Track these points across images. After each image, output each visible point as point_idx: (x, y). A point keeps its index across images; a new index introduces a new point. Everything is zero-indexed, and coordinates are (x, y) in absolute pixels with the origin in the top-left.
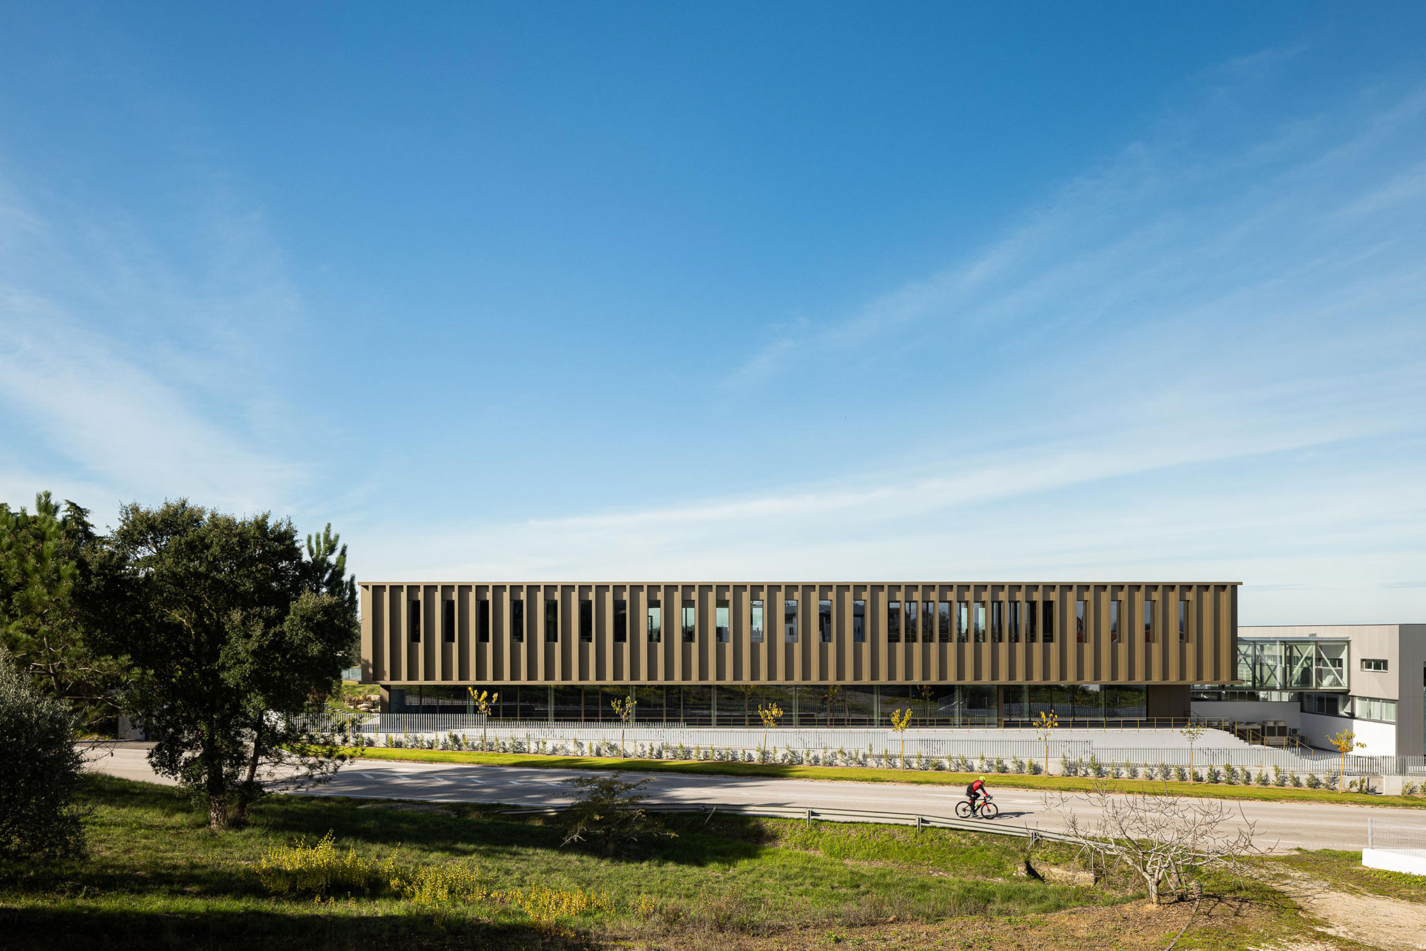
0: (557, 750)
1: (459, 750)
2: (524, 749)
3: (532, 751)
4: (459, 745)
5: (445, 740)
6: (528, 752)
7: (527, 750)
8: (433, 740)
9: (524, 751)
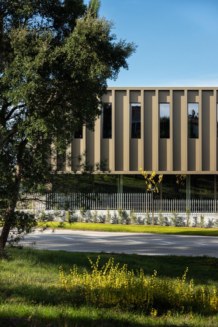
0: (213, 224)
1: (127, 224)
2: (184, 223)
3: (191, 225)
4: (127, 220)
5: (115, 216)
6: (187, 226)
7: (186, 224)
8: (105, 216)
9: (184, 225)
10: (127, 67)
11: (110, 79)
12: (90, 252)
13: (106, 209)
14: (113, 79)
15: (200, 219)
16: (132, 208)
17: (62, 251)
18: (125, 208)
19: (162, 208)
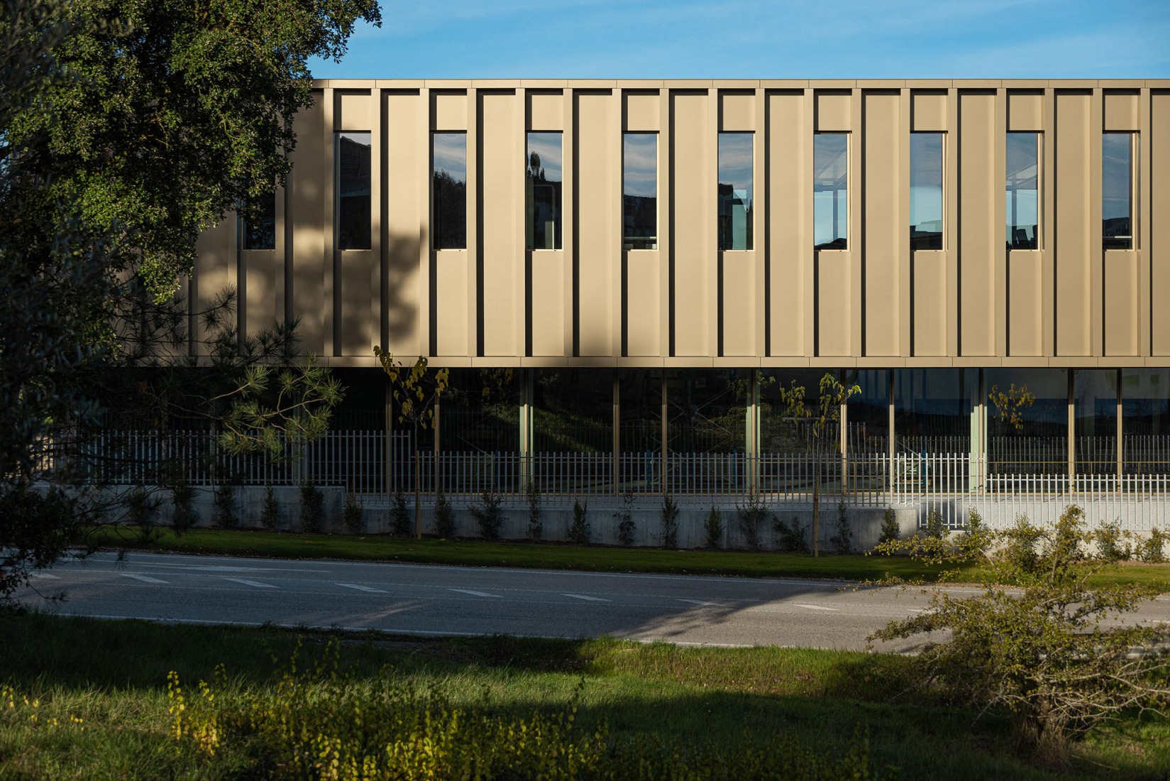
10: (379, 17)
11: (322, 56)
12: (225, 625)
13: (262, 484)
14: (332, 57)
15: (574, 515)
16: (347, 480)
17: (135, 620)
18: (326, 480)
19: (441, 478)
